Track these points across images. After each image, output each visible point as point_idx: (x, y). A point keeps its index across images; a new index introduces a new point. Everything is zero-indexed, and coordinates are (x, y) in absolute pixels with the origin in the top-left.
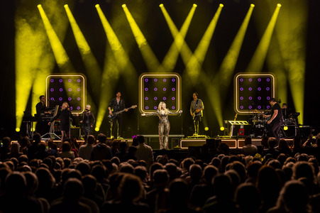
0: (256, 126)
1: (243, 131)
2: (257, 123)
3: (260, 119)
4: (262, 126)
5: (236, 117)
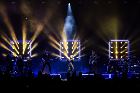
1: (113, 69)
3: (122, 63)
4: (123, 67)
5: (109, 62)
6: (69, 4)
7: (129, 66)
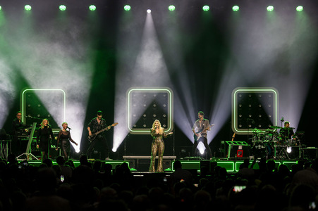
0: (256, 147)
1: (241, 152)
2: (257, 144)
3: (260, 139)
4: (262, 147)
5: (233, 136)
6: (149, 11)
7: (275, 146)
